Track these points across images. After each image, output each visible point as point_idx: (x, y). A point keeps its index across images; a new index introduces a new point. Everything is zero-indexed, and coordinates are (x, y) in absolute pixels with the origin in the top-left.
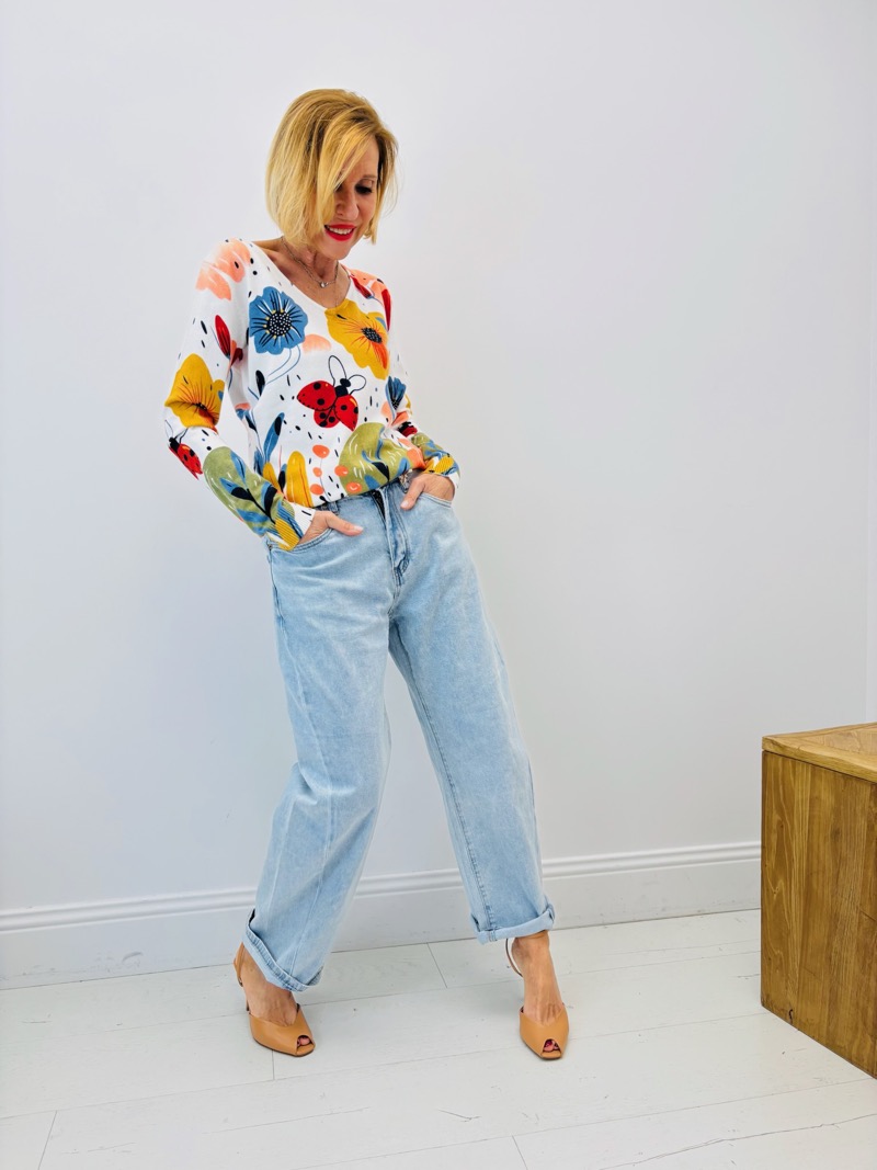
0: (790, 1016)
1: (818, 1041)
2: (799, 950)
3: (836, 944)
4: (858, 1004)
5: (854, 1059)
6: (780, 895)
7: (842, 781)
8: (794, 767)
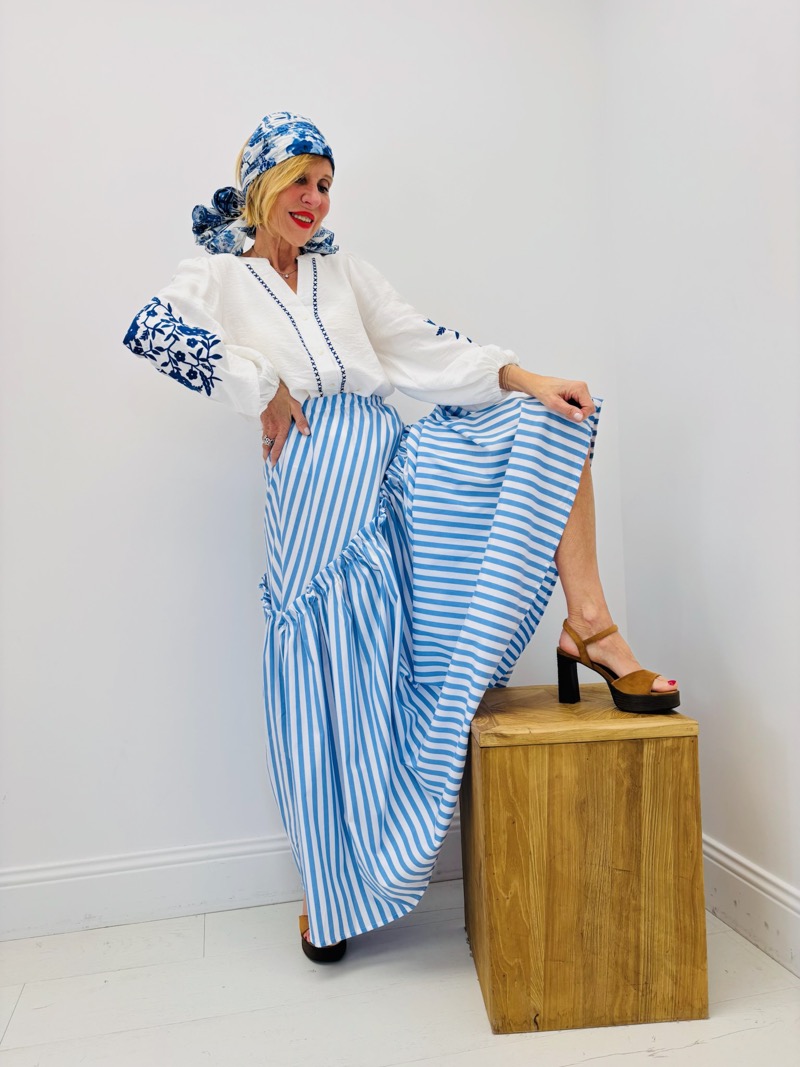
0: (536, 1024)
1: (574, 1027)
2: (543, 945)
3: (587, 916)
4: (616, 962)
5: (616, 1020)
6: (515, 896)
7: (585, 750)
8: (526, 755)
